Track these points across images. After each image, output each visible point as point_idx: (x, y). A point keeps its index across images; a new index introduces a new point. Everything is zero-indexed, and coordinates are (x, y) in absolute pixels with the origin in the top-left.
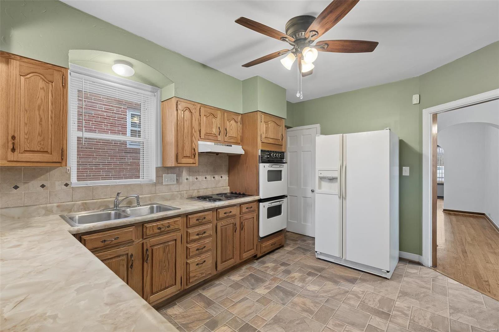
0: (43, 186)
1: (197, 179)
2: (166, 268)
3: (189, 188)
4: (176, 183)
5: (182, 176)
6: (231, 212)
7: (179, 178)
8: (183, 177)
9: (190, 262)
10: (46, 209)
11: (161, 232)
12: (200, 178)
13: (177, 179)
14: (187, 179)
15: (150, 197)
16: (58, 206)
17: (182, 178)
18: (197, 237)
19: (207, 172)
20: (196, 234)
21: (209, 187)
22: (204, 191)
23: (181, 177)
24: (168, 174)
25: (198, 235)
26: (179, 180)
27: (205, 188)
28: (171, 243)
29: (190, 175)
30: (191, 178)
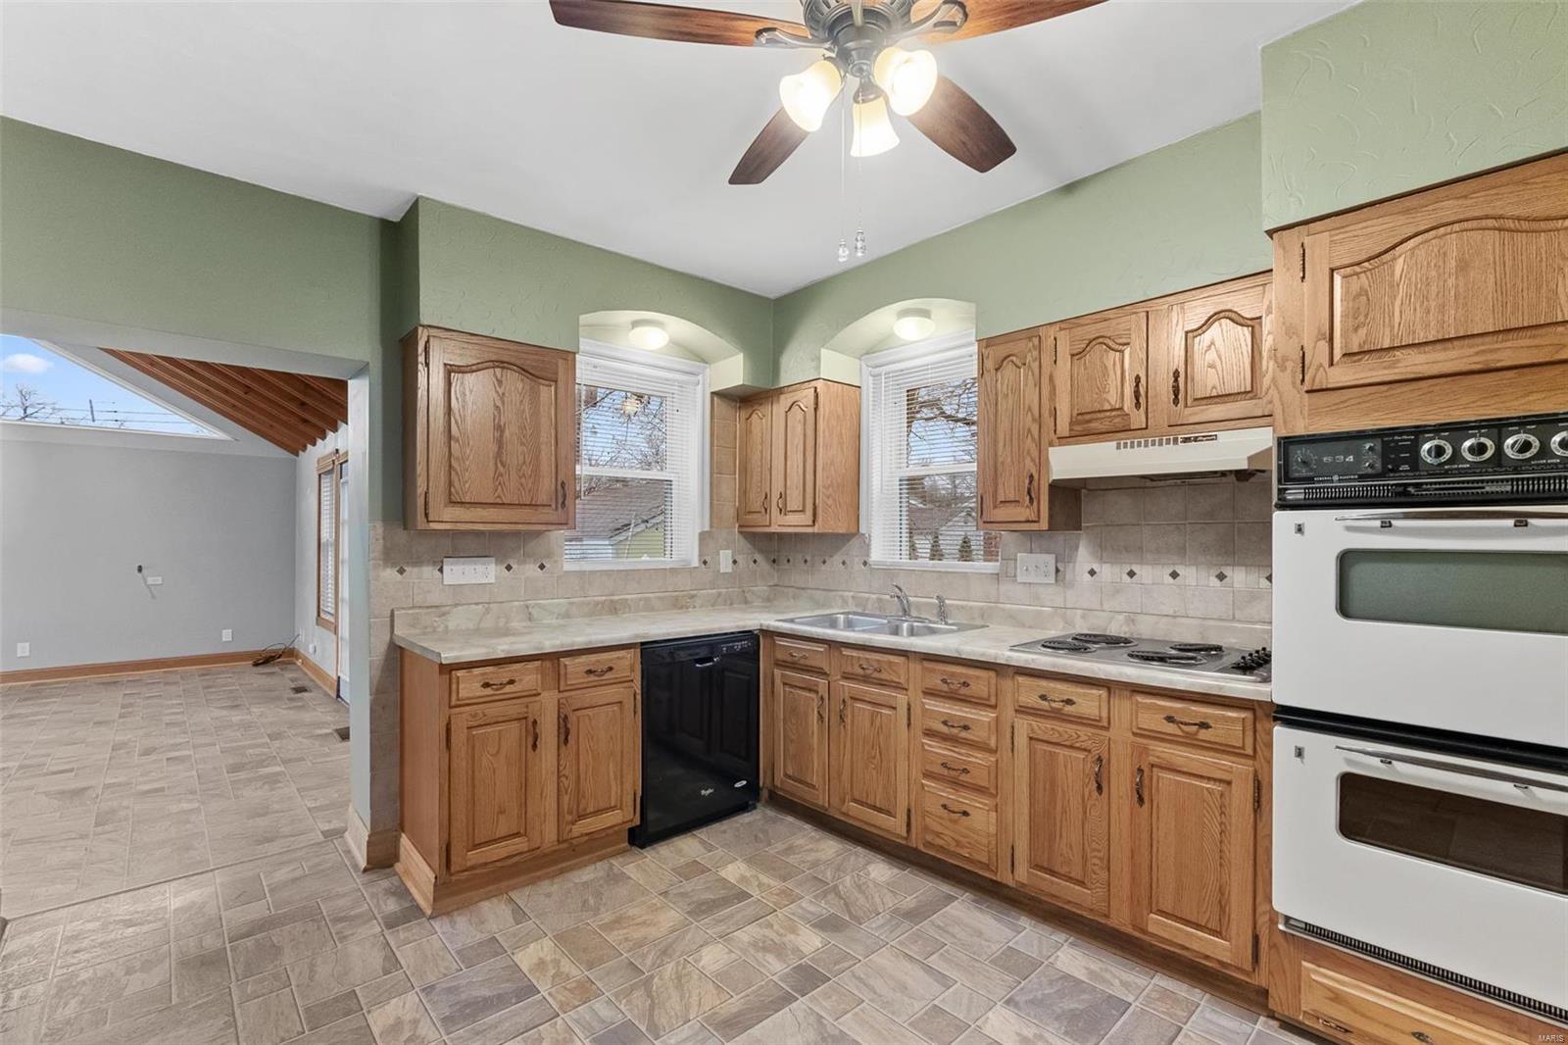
0: (844, 563)
1: (1131, 574)
2: (875, 761)
3: (1102, 605)
4: (1053, 582)
5: (1075, 562)
6: (1069, 702)
7: (1065, 568)
8: (1077, 564)
9: (928, 786)
10: (842, 597)
11: (864, 676)
12: (1145, 572)
13: (1057, 571)
14: (1092, 573)
15: (981, 608)
16: (853, 597)
17: (1074, 567)
18: (944, 729)
19: (1182, 551)
20: (943, 720)
21: (1191, 613)
22: (1157, 623)
23: (1071, 565)
24: (1031, 552)
25: (945, 723)
26: (1065, 571)
27: (1171, 612)
28: (887, 712)
29: (1101, 560)
30: (1106, 572)
